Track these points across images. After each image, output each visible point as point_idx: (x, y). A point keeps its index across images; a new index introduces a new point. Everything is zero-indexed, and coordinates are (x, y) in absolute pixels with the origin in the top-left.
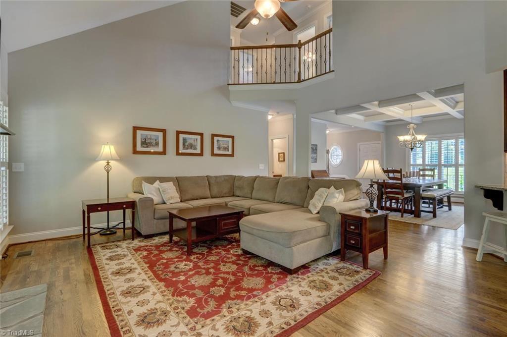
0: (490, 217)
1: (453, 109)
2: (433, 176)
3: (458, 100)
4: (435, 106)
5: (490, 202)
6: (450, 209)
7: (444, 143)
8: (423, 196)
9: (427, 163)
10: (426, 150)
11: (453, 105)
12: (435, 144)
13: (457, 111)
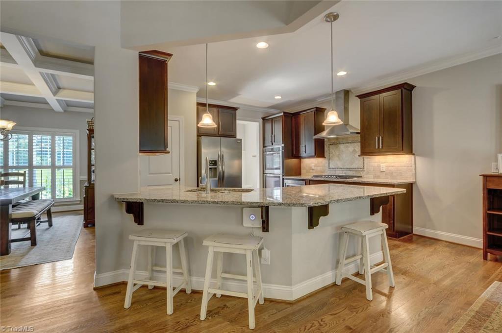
0: (139, 240)
1: (54, 96)
2: (23, 183)
3: (61, 86)
4: (33, 85)
5: (131, 217)
6: (51, 225)
7: (36, 138)
8: (13, 217)
9: (10, 164)
10: (10, 147)
11: (54, 89)
12: (24, 139)
13: (57, 100)
